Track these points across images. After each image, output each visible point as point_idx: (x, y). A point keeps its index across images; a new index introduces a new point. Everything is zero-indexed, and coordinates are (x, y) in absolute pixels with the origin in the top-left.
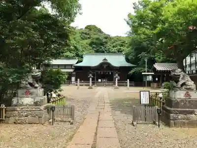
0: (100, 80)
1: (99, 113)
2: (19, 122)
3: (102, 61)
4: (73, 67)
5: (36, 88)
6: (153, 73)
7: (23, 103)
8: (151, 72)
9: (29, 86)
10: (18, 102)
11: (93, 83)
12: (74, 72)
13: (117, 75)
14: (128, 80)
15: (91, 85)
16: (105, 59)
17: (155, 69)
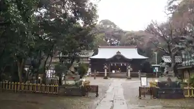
3: (115, 54)
4: (89, 59)
11: (108, 74)
12: (90, 63)
13: (129, 67)
15: (105, 76)
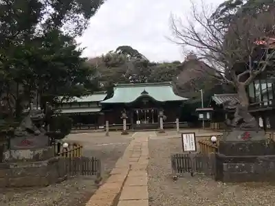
0: (138, 122)
1: (130, 166)
2: (12, 184)
3: (139, 95)
4: (100, 105)
5: (37, 135)
6: (212, 109)
7: (18, 157)
8: (210, 107)
9: (26, 133)
10: (11, 156)
11: (129, 127)
12: (101, 111)
13: (161, 113)
14: (177, 120)
15: (125, 129)
16: (145, 92)
17: (215, 102)
